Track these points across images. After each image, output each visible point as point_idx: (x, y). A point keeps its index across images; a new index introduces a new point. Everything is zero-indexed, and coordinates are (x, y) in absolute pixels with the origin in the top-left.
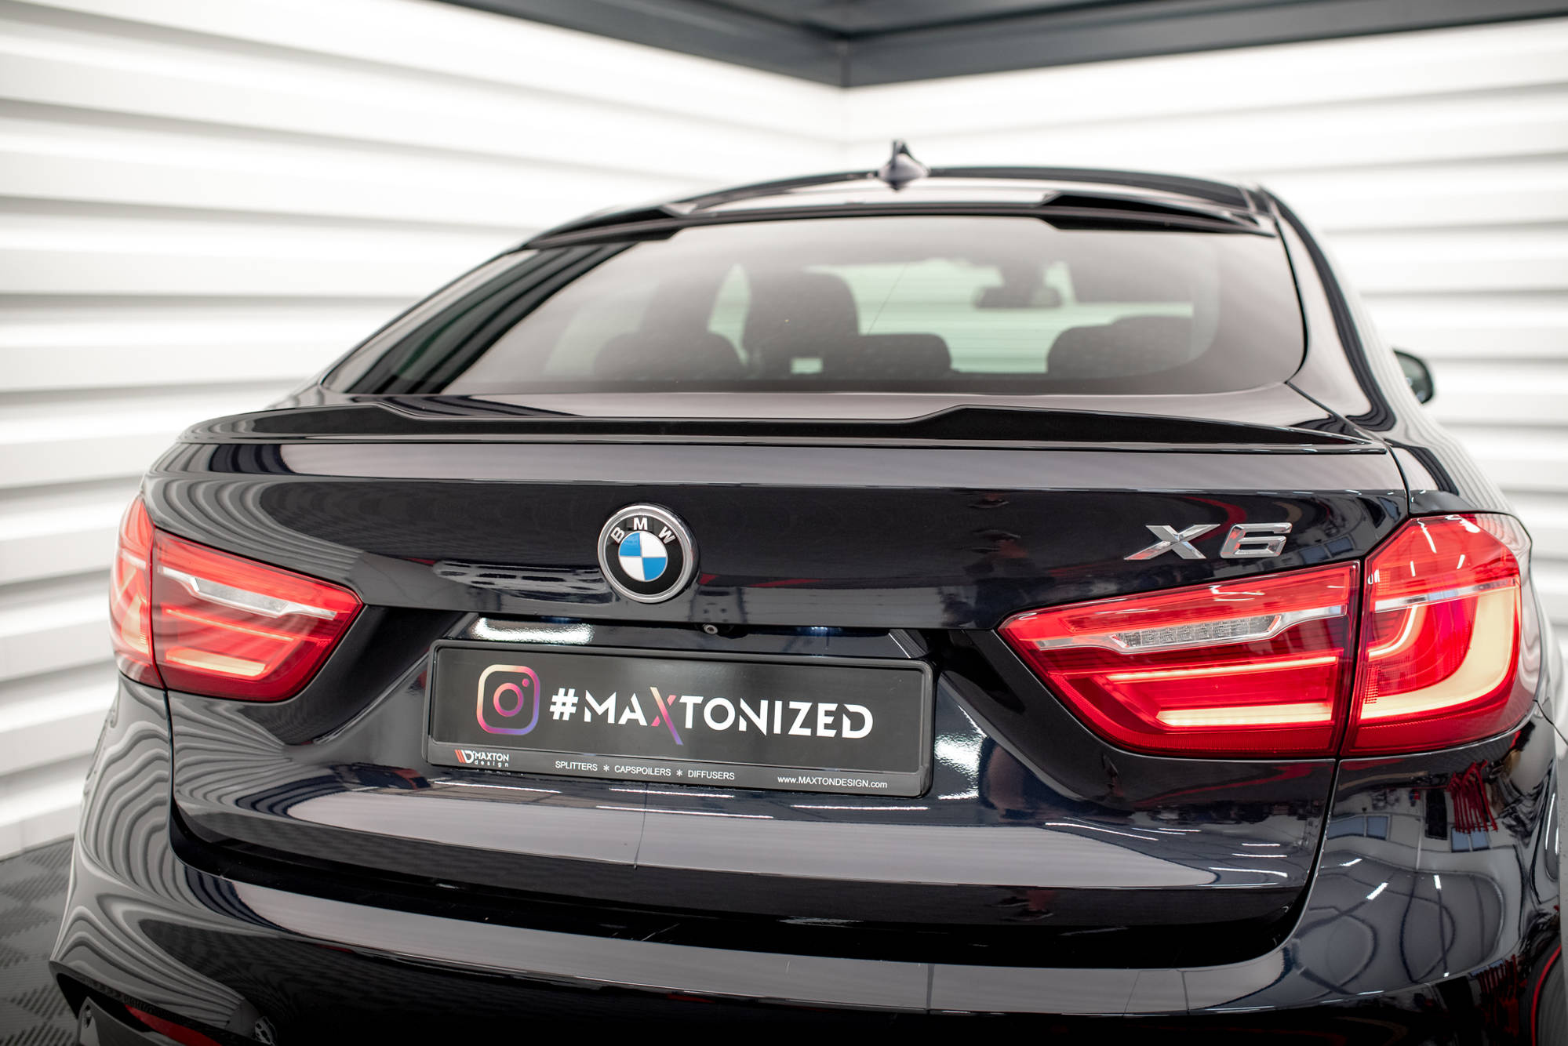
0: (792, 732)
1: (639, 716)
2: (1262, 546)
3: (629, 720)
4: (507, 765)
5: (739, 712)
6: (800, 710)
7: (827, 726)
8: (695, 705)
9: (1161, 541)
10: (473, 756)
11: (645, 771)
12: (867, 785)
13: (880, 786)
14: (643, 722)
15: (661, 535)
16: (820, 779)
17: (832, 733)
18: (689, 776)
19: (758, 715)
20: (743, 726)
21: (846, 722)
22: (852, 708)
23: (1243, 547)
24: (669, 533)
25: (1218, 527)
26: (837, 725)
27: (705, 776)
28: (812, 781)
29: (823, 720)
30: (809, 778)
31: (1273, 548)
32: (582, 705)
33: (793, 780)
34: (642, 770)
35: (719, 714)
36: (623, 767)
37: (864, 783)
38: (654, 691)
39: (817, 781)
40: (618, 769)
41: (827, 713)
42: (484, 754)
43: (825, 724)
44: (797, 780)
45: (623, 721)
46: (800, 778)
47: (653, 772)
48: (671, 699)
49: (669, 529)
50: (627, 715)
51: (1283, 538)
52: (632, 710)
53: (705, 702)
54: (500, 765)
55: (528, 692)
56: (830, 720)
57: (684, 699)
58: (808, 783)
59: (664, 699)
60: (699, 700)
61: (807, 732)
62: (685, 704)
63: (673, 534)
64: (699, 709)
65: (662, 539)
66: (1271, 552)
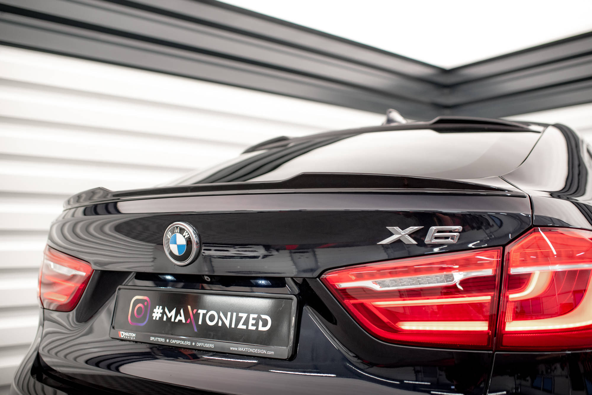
0: (239, 327)
1: (182, 318)
2: (447, 238)
3: (179, 320)
4: (134, 338)
5: (220, 317)
6: (243, 317)
7: (253, 325)
8: (203, 314)
9: (394, 235)
10: (124, 334)
11: (181, 342)
12: (265, 353)
13: (271, 353)
14: (184, 321)
15: (184, 235)
16: (247, 349)
17: (254, 328)
18: (197, 345)
19: (226, 319)
20: (220, 324)
21: (261, 323)
22: (264, 317)
23: (436, 238)
24: (187, 233)
25: (423, 228)
26: (256, 324)
27: (203, 346)
28: (244, 350)
29: (252, 322)
30: (242, 348)
31: (452, 239)
32: (164, 313)
33: (236, 349)
34: (180, 342)
35: (212, 318)
36: (173, 340)
37: (264, 352)
38: (189, 307)
39: (246, 350)
40: (172, 341)
41: (254, 319)
42: (127, 333)
43: (252, 324)
44: (238, 349)
45: (177, 321)
46: (239, 348)
47: (184, 343)
48: (195, 311)
49: (187, 232)
50: (179, 318)
51: (458, 234)
52: (181, 316)
53: (207, 313)
54: (132, 338)
55: (146, 307)
56: (254, 322)
57: (200, 311)
58: (242, 350)
59: (192, 310)
60: (205, 311)
61: (244, 327)
62: (200, 313)
63: (188, 234)
64: (204, 315)
65: (184, 237)
66: (452, 241)
